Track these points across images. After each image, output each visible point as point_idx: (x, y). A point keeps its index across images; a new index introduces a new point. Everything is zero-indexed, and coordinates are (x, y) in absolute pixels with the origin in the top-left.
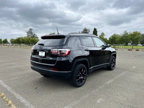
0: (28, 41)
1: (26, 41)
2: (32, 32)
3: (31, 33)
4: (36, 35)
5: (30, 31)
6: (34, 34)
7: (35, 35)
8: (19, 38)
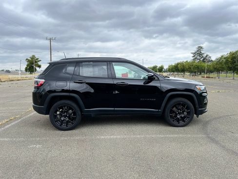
0: (190, 68)
1: (187, 67)
2: (202, 52)
3: (200, 54)
4: (210, 57)
5: (197, 51)
6: (207, 56)
7: (207, 58)
8: (178, 64)
